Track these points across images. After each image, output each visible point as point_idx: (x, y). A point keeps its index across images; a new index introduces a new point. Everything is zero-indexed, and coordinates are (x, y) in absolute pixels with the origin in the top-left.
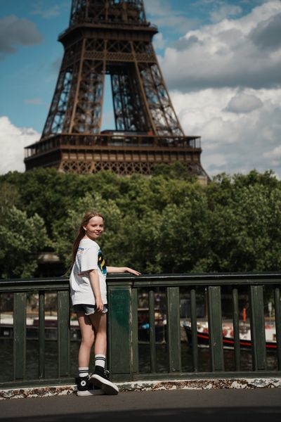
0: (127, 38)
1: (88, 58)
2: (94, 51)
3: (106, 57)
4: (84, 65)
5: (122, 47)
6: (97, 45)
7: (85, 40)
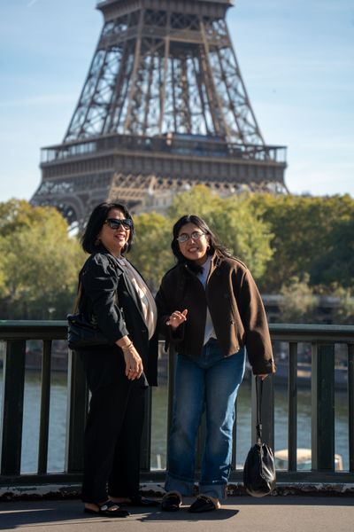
0: (196, 10)
1: (147, 36)
2: (155, 26)
3: (169, 35)
4: (143, 44)
5: (189, 23)
6: (158, 19)
7: (142, 13)
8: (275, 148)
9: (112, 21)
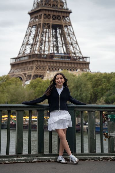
0: (60, 14)
1: (44, 22)
2: (47, 19)
3: (51, 22)
4: (43, 25)
5: (58, 18)
6: (48, 17)
7: (43, 15)
8: (86, 58)
9: (33, 18)
